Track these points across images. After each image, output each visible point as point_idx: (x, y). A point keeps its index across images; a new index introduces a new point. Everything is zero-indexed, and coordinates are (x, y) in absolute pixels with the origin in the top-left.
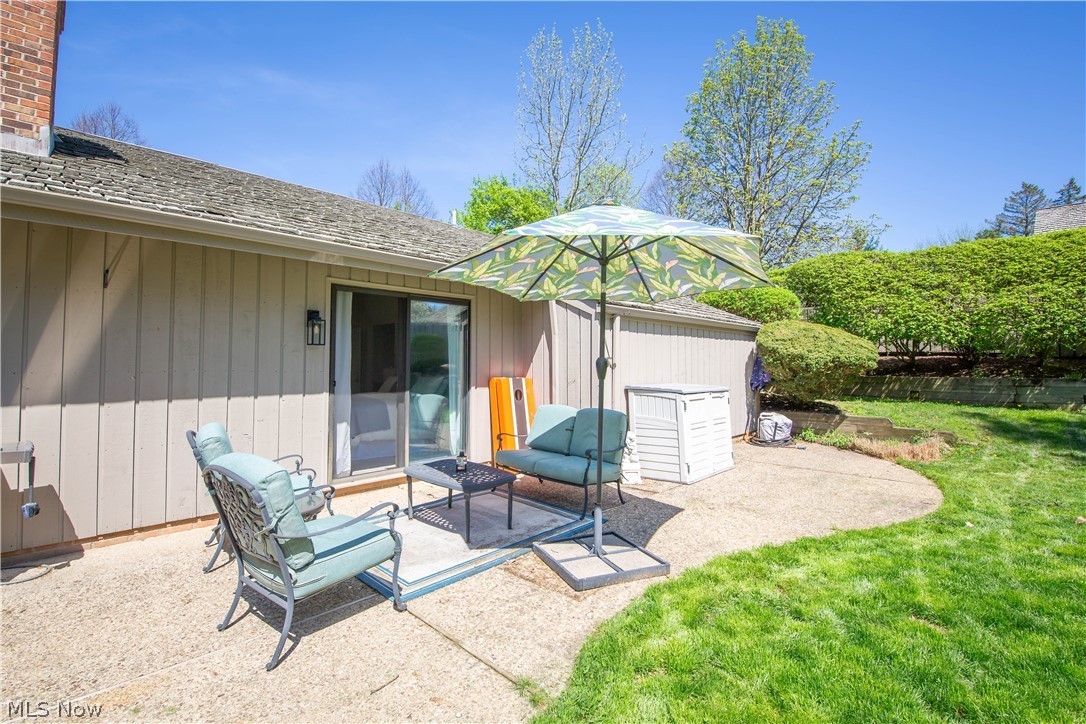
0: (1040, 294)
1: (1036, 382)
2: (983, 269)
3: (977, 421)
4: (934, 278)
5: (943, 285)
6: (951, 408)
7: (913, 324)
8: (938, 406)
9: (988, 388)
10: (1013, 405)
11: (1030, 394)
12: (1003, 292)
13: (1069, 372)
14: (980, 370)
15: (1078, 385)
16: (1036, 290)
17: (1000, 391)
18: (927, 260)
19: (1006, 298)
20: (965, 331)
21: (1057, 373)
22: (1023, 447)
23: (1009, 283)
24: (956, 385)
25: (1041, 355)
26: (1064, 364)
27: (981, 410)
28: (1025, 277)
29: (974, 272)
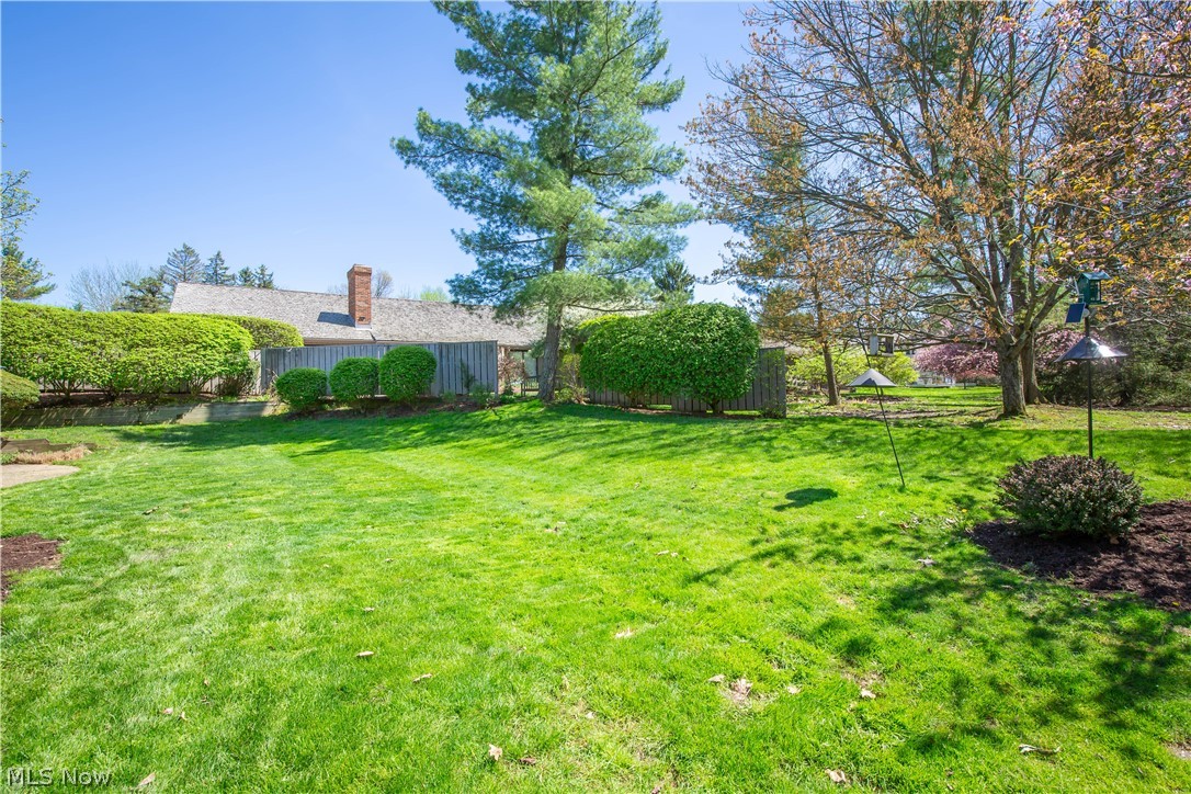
0: (154, 354)
1: (151, 409)
2: (122, 334)
3: (112, 433)
4: (88, 336)
5: (94, 342)
6: (96, 428)
7: (69, 369)
8: (86, 428)
9: (122, 413)
10: (137, 423)
11: (148, 415)
12: (133, 351)
13: (170, 401)
14: (118, 403)
15: (175, 408)
16: (153, 352)
17: (129, 415)
18: (82, 322)
19: (134, 356)
20: (108, 376)
21: (165, 402)
22: (137, 445)
23: (138, 345)
24: (101, 413)
25: (157, 391)
26: (172, 397)
27: (115, 428)
28: (148, 343)
29: (116, 335)
